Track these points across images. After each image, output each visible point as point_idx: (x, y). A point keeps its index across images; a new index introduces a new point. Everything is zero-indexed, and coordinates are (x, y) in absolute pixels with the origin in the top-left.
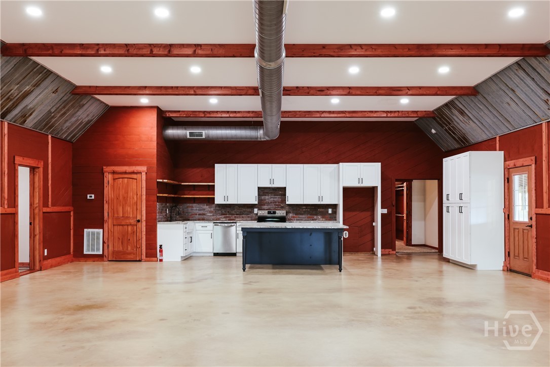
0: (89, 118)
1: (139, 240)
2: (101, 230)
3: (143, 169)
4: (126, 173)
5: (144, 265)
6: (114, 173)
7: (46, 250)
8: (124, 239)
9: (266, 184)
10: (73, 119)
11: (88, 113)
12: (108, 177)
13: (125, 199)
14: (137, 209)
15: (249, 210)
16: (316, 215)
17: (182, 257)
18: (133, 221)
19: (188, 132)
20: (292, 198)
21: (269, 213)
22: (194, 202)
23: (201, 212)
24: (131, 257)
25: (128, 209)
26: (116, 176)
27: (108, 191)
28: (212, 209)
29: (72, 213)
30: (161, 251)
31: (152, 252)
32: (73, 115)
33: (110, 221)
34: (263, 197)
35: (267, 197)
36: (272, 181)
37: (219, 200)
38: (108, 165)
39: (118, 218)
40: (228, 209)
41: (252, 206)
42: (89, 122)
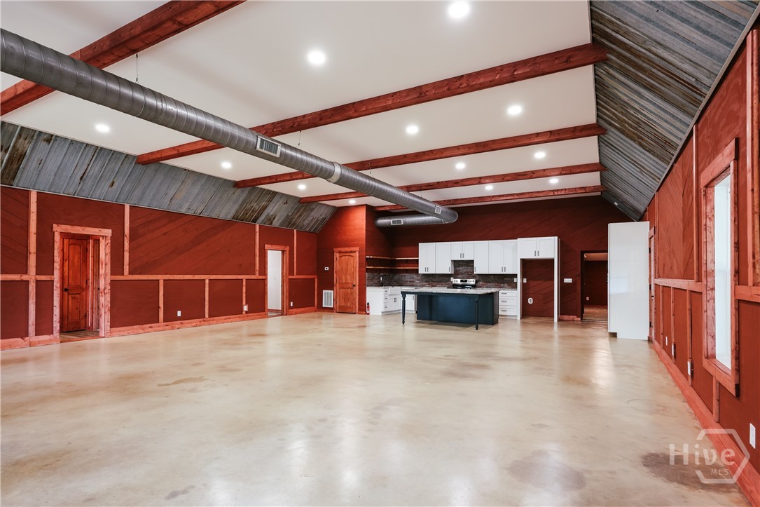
0: (323, 216)
1: (354, 299)
2: (332, 291)
3: (357, 249)
4: (347, 252)
5: (357, 316)
6: (340, 252)
7: (292, 303)
8: (346, 298)
9: (458, 258)
10: (310, 219)
11: (319, 214)
12: (337, 255)
13: (346, 270)
14: (353, 277)
15: (448, 278)
16: (503, 283)
17: (383, 312)
18: (351, 286)
19: (391, 221)
20: (479, 269)
21: (462, 281)
22: (407, 272)
23: (411, 280)
24: (349, 310)
25: (348, 277)
26: (342, 254)
27: (336, 265)
28: (419, 278)
29: (316, 280)
30: (369, 307)
31: (363, 308)
32: (308, 216)
33: (338, 285)
34: (458, 268)
35: (461, 269)
36: (462, 255)
37: (422, 270)
38: (336, 248)
39: (341, 284)
40: (431, 278)
41: (449, 276)
42: (324, 219)
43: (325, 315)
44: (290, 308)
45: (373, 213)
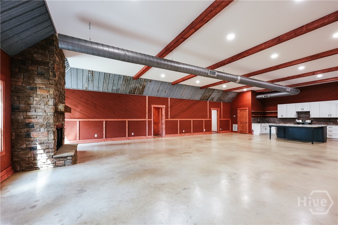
0: (233, 96)
1: (246, 128)
2: (237, 125)
3: (248, 108)
4: (243, 110)
5: (248, 135)
6: (240, 110)
7: (221, 129)
8: (243, 127)
9: (301, 111)
10: (227, 98)
11: (231, 96)
12: (239, 111)
13: (243, 117)
14: (246, 120)
15: (294, 120)
16: (329, 122)
17: (259, 134)
18: (244, 123)
19: (263, 96)
20: (313, 115)
21: (302, 121)
22: (271, 117)
23: (274, 120)
24: (245, 132)
25: (244, 119)
26: (241, 111)
27: (239, 115)
28: (278, 120)
29: (230, 120)
30: (253, 131)
31: (251, 132)
32: (227, 97)
33: (239, 123)
34: (300, 115)
35: (302, 115)
36: (302, 109)
37: (279, 116)
38: (238, 108)
39: (241, 122)
40: (285, 120)
41: (295, 119)
42: (233, 97)
43: (234, 134)
44: (220, 131)
45: (254, 93)
